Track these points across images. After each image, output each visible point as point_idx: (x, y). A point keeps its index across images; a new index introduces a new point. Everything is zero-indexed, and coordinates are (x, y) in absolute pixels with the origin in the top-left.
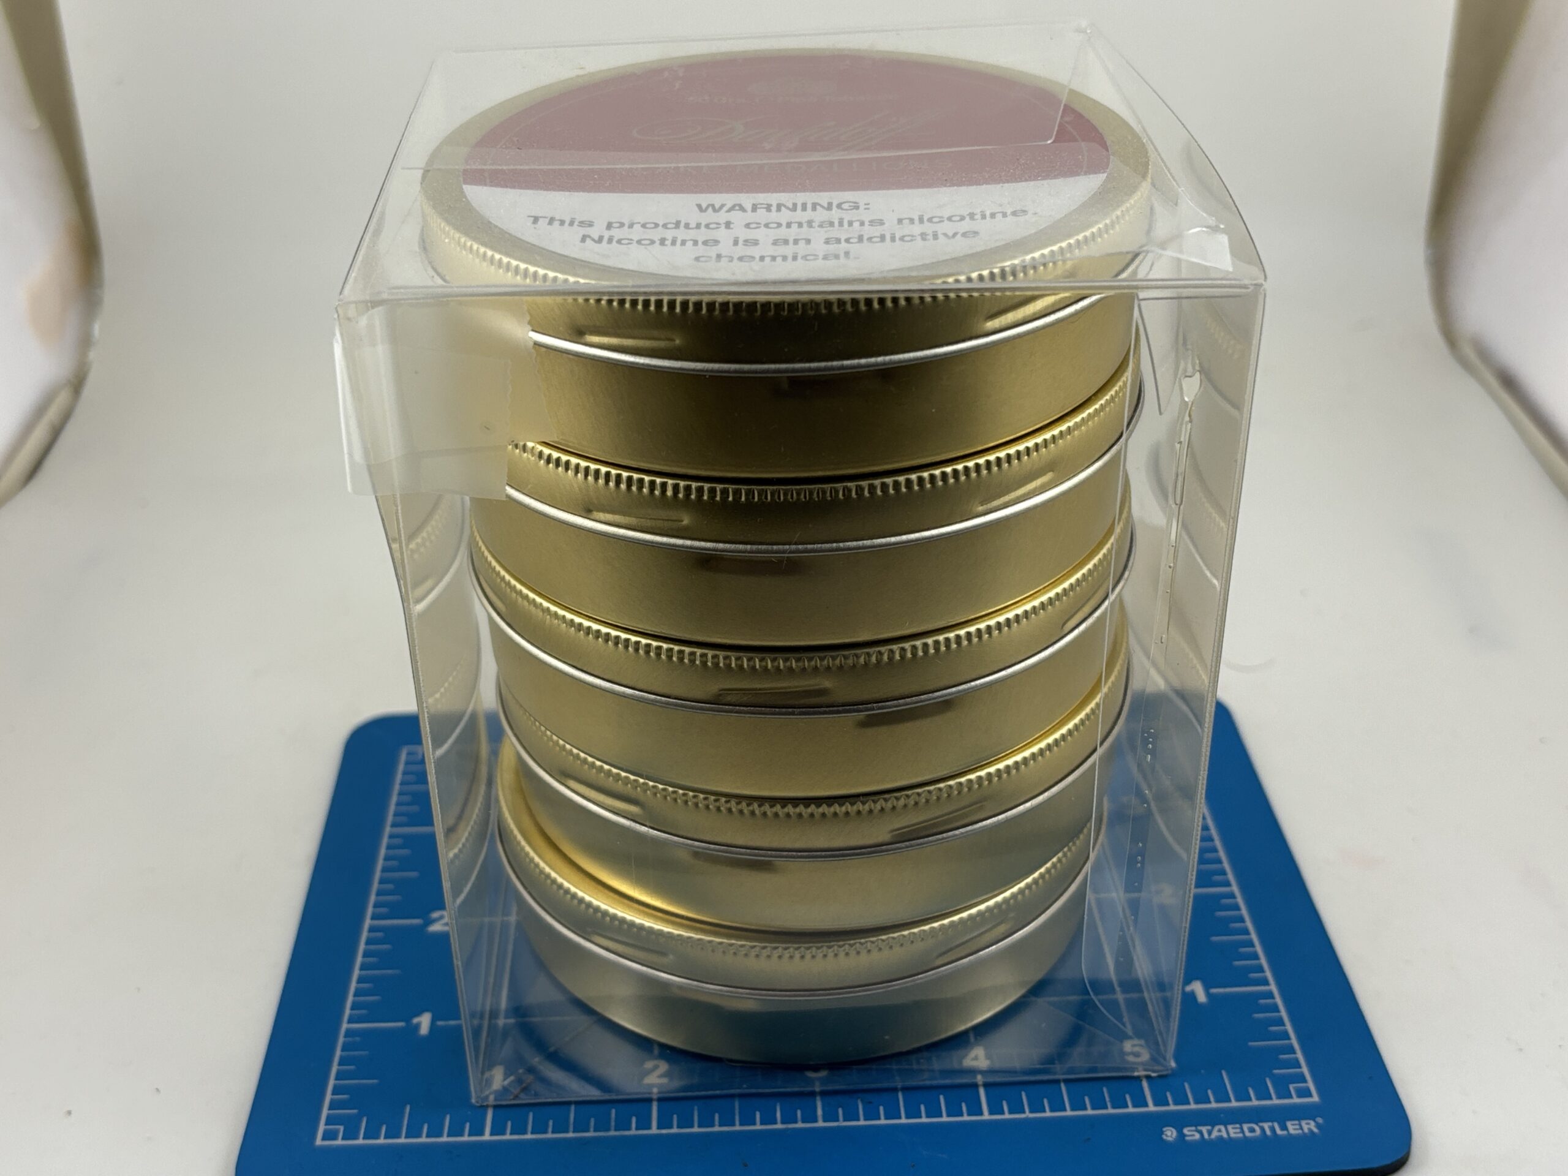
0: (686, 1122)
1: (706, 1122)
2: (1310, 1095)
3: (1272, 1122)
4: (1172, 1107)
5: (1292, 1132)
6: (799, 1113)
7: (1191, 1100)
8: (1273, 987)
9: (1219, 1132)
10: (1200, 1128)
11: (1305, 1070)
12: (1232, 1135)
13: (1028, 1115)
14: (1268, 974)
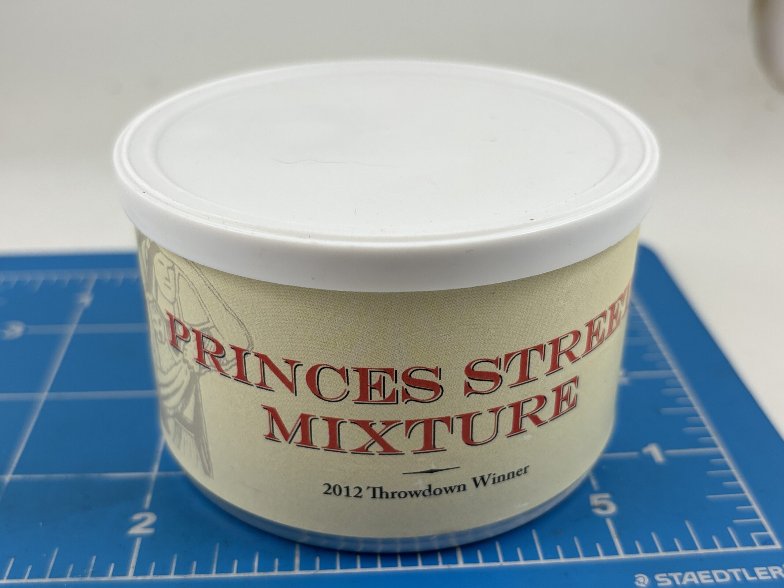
0: (163, 570)
1: (182, 569)
2: (772, 543)
3: (740, 568)
4: (642, 555)
5: (761, 578)
6: (277, 562)
7: (659, 548)
8: (721, 449)
9: (690, 578)
10: (671, 574)
11: (763, 519)
12: (704, 581)
13: (502, 563)
14: (715, 438)
